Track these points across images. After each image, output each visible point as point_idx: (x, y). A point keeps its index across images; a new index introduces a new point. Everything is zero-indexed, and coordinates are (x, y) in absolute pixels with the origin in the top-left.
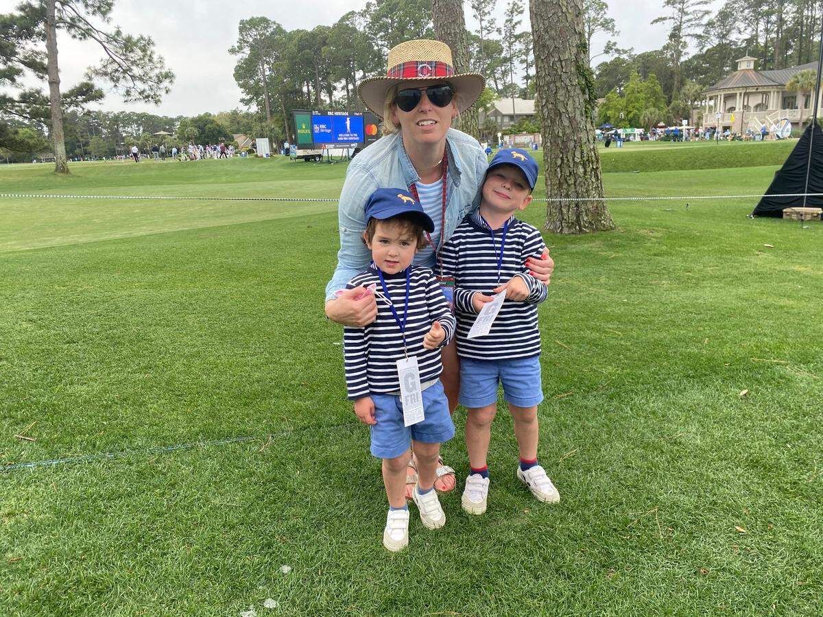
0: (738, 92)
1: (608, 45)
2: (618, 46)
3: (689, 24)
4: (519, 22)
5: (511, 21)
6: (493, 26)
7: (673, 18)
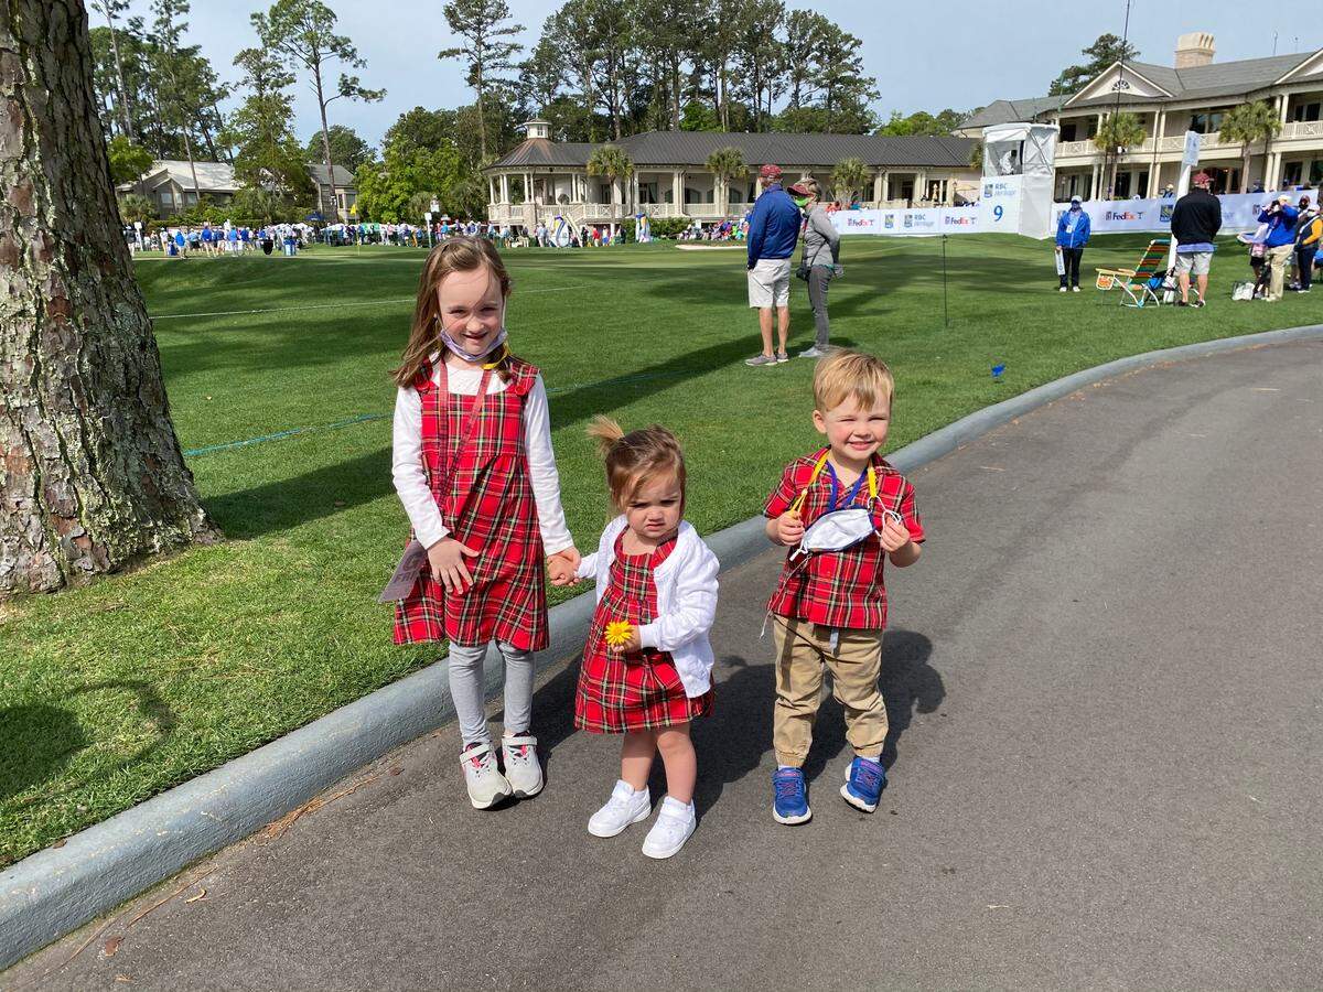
0: (525, 173)
1: (345, 82)
2: (361, 85)
3: (492, 62)
4: (184, 27)
5: (166, 22)
6: (140, 31)
7: (467, 51)
